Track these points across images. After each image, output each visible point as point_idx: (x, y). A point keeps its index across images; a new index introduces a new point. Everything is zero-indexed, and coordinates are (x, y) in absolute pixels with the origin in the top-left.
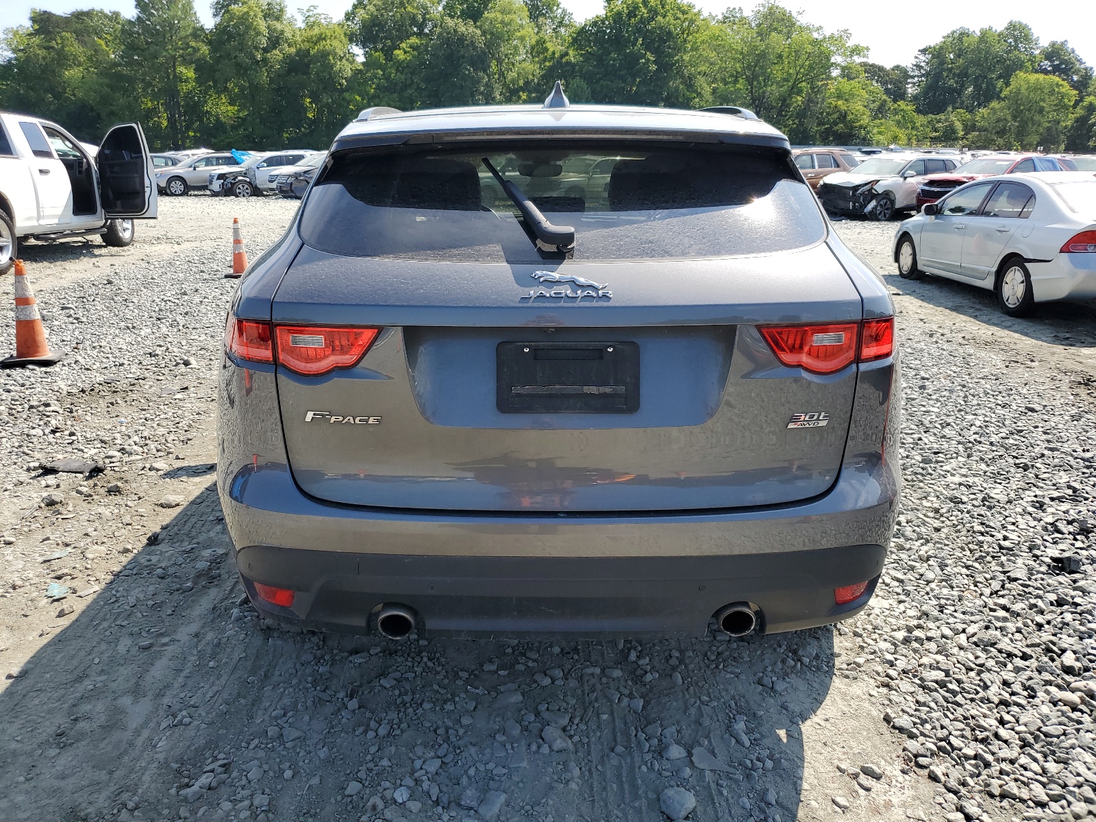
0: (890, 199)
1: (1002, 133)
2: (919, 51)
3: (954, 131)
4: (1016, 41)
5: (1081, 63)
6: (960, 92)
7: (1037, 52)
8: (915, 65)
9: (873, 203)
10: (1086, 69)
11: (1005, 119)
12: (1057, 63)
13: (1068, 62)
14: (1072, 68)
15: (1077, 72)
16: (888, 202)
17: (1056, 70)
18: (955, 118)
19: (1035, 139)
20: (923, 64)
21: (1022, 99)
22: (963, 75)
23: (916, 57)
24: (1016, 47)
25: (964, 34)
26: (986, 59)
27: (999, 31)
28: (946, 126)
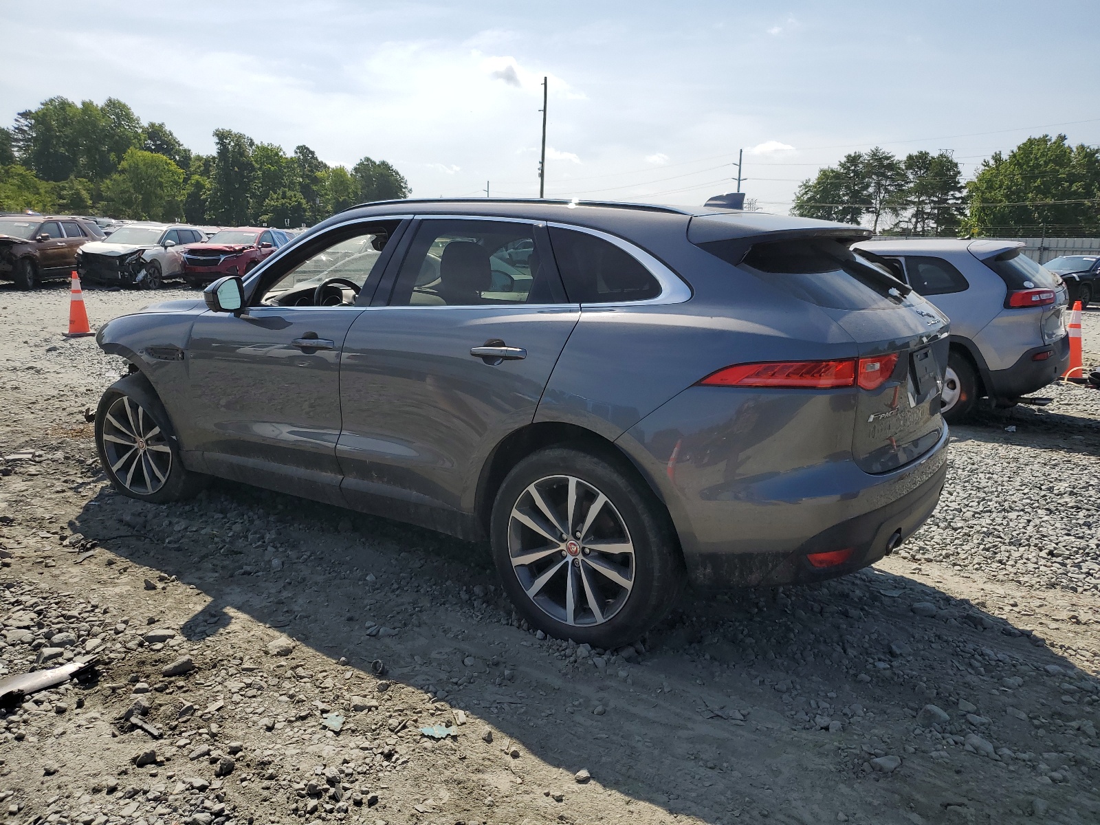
0: (156, 268)
1: (128, 203)
2: (19, 114)
3: (82, 200)
4: (118, 118)
5: (180, 145)
6: (75, 161)
7: (140, 131)
8: (16, 128)
9: (143, 272)
10: (185, 151)
11: (129, 191)
12: (158, 142)
13: (168, 143)
14: (172, 149)
15: (178, 152)
16: (156, 271)
17: (159, 149)
18: (79, 186)
19: (160, 211)
20: (26, 128)
21: (141, 173)
22: (72, 145)
23: (16, 120)
24: (120, 124)
25: (64, 105)
26: (94, 132)
27: (100, 106)
28: (72, 194)
